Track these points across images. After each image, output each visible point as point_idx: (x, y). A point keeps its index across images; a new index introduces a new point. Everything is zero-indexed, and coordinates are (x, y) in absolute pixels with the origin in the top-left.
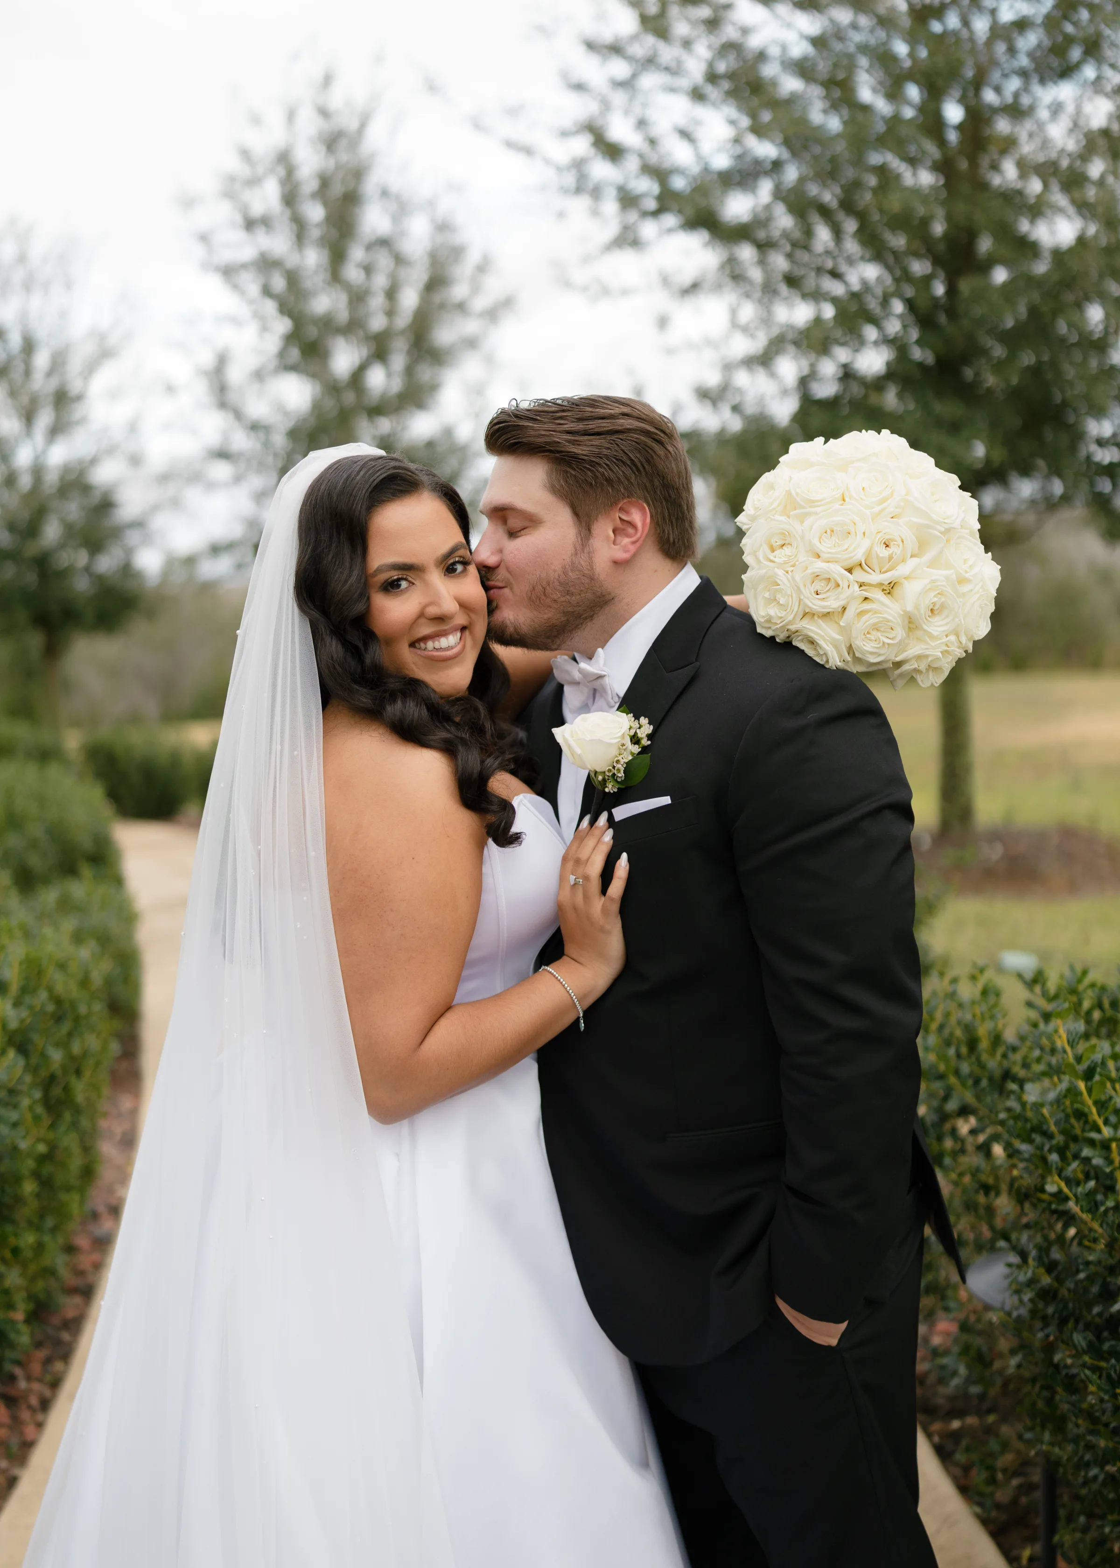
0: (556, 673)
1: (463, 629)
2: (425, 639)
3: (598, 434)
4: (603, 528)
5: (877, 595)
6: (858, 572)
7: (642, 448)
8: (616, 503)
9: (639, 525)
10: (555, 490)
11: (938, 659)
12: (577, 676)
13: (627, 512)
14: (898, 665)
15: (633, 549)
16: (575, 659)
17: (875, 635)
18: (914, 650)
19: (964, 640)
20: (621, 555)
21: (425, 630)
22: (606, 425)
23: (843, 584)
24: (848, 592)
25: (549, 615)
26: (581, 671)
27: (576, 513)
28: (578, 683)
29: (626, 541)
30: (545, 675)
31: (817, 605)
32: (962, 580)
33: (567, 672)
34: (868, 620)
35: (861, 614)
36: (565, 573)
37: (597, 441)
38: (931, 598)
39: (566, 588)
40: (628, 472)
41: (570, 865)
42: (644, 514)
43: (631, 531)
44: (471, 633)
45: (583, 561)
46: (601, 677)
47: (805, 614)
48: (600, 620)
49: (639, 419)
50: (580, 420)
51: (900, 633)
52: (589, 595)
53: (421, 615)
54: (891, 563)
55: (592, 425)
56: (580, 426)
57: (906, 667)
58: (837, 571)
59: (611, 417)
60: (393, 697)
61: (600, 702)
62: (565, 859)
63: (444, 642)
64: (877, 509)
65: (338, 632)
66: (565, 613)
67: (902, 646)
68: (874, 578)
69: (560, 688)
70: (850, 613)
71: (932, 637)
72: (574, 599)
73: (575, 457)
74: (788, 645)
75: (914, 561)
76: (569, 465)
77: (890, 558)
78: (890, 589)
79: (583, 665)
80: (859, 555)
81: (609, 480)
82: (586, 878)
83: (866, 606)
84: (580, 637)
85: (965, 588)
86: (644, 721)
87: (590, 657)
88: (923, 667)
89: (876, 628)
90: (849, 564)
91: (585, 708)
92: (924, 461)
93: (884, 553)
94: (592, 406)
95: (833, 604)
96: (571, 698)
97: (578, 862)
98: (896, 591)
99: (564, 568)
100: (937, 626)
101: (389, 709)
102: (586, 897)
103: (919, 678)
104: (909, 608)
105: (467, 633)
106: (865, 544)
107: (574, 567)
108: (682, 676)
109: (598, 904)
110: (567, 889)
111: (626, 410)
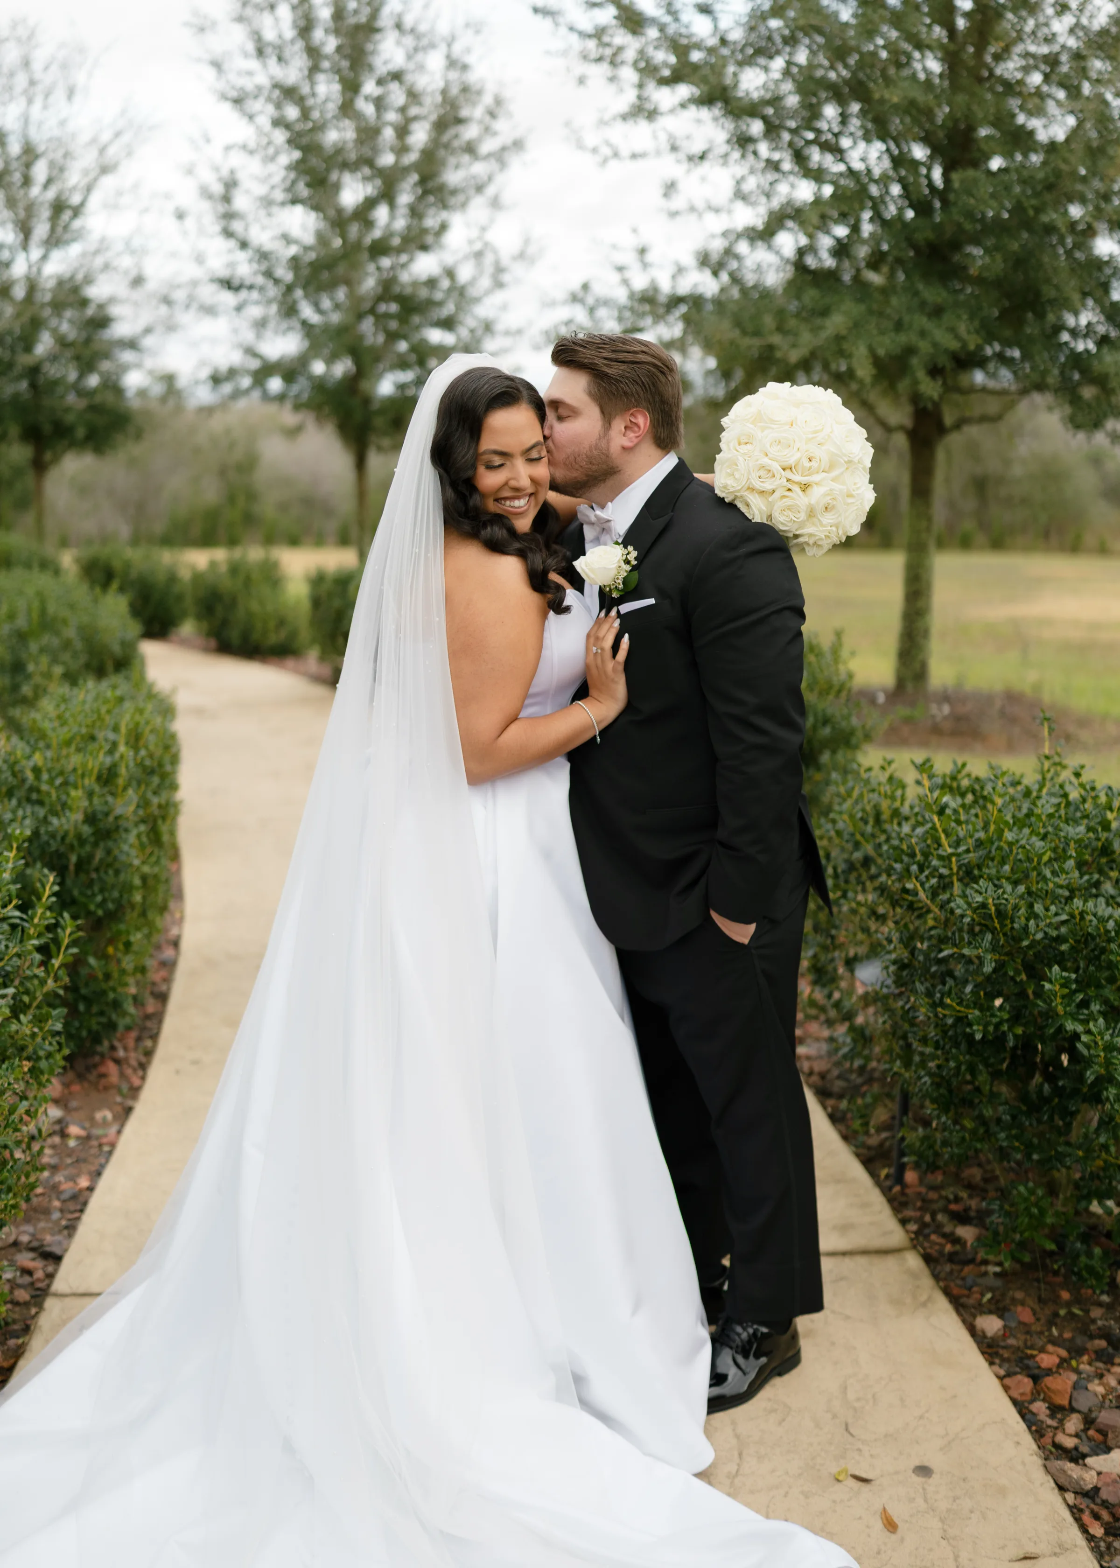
0: (579, 516)
1: (531, 495)
2: (506, 499)
3: (624, 362)
4: (619, 425)
5: (796, 489)
6: (788, 472)
7: (651, 376)
8: (629, 410)
9: (642, 426)
10: (590, 394)
11: (821, 539)
12: (593, 519)
13: (635, 417)
14: (796, 536)
15: (636, 441)
16: (592, 508)
17: (787, 512)
18: (808, 530)
19: (841, 532)
20: (628, 444)
21: (507, 493)
22: (629, 357)
23: (778, 476)
24: (778, 482)
25: (575, 474)
26: (596, 516)
27: (602, 412)
28: (593, 524)
29: (632, 435)
30: (573, 516)
31: (758, 485)
32: (850, 496)
33: (587, 516)
34: (787, 502)
35: (784, 497)
36: (591, 450)
37: (623, 367)
38: (828, 499)
39: (590, 460)
40: (639, 389)
41: (592, 640)
42: (646, 419)
43: (636, 429)
44: (536, 498)
45: (603, 444)
46: (609, 521)
47: (749, 488)
48: (610, 482)
49: (653, 356)
50: (614, 351)
51: (802, 516)
52: (604, 467)
53: (506, 484)
54: (810, 472)
55: (621, 356)
56: (613, 356)
57: (801, 540)
58: (776, 467)
59: (634, 352)
60: (485, 526)
61: (605, 537)
62: (588, 636)
63: (517, 503)
64: (810, 436)
65: (454, 485)
66: (587, 476)
67: (802, 525)
68: (797, 478)
69: (582, 525)
70: (777, 495)
71: (822, 525)
72: (594, 468)
73: (606, 375)
74: (732, 506)
75: (824, 474)
76: (602, 379)
77: (810, 468)
78: (805, 487)
79: (598, 512)
80: (792, 461)
81: (625, 393)
82: (602, 649)
83: (788, 493)
84: (597, 492)
85: (850, 500)
86: (630, 548)
87: (603, 507)
88: (811, 542)
89: (789, 508)
90: (785, 464)
91: (597, 541)
92: (848, 416)
93: (807, 464)
94: (624, 343)
95: (768, 486)
96: (589, 533)
97: (597, 639)
98: (809, 490)
99: (590, 447)
100: (828, 519)
101: (483, 532)
102: (603, 661)
103: (807, 548)
104: (813, 502)
105: (533, 498)
106: (797, 455)
107: (596, 447)
108: (661, 523)
109: (610, 665)
110: (591, 656)
111: (644, 349)
